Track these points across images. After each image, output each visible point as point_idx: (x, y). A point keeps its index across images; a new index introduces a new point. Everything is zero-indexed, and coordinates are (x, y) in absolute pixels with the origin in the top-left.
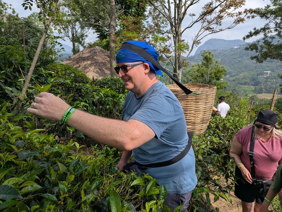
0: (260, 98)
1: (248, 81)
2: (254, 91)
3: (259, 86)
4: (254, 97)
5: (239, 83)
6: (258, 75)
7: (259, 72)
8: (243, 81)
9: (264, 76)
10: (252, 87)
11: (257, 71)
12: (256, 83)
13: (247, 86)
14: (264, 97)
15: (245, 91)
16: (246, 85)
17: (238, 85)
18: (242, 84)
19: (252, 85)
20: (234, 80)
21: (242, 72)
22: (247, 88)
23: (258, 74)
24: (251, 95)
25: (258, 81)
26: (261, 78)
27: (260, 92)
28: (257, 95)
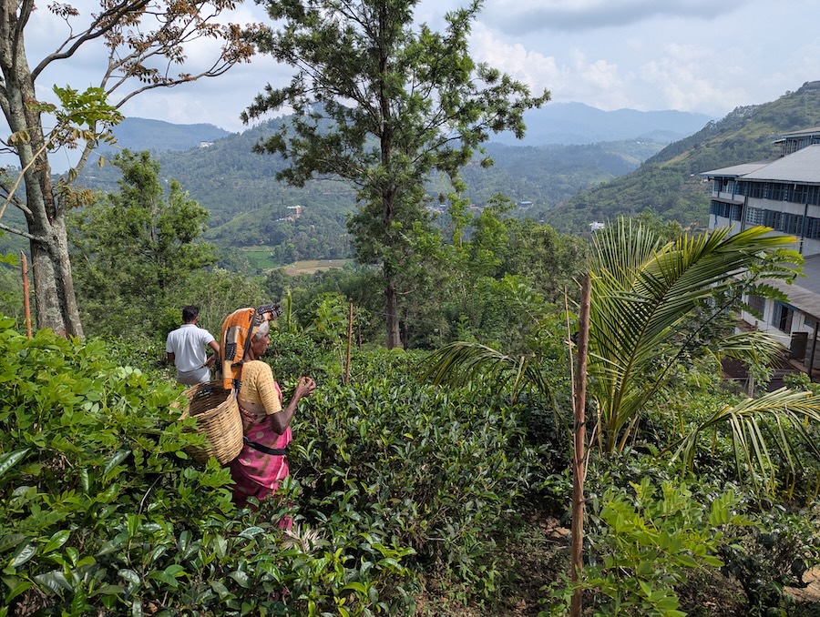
0: (292, 275)
1: (255, 233)
2: (276, 259)
3: (283, 244)
4: (279, 274)
5: (233, 243)
6: (275, 216)
7: (275, 210)
8: (242, 237)
9: (290, 218)
10: (267, 248)
11: (271, 206)
12: (276, 240)
13: (255, 248)
14: (299, 271)
15: (253, 262)
16: (251, 245)
17: (234, 248)
18: (241, 244)
19: (267, 244)
20: (219, 237)
21: (234, 211)
22: (257, 254)
23: (273, 214)
24: (269, 271)
25: (280, 233)
26: (284, 225)
27: (289, 258)
28: (285, 268)
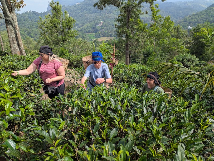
0: (100, 41)
1: (90, 29)
2: (96, 36)
3: (98, 32)
4: (96, 41)
5: (85, 32)
6: (96, 24)
7: (96, 23)
8: (87, 30)
9: (100, 25)
10: (94, 34)
11: (95, 22)
12: (96, 31)
13: (90, 33)
14: (102, 40)
15: (90, 37)
16: (89, 33)
17: (85, 33)
18: (87, 32)
19: (93, 32)
20: (81, 30)
21: (85, 23)
22: (91, 35)
23: (95, 24)
24: (94, 40)
25: (97, 29)
26: (98, 27)
27: (99, 37)
28: (98, 39)
